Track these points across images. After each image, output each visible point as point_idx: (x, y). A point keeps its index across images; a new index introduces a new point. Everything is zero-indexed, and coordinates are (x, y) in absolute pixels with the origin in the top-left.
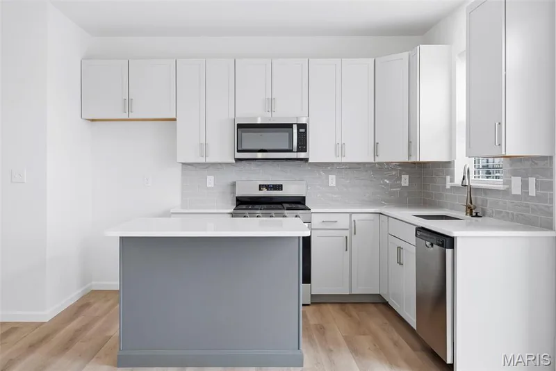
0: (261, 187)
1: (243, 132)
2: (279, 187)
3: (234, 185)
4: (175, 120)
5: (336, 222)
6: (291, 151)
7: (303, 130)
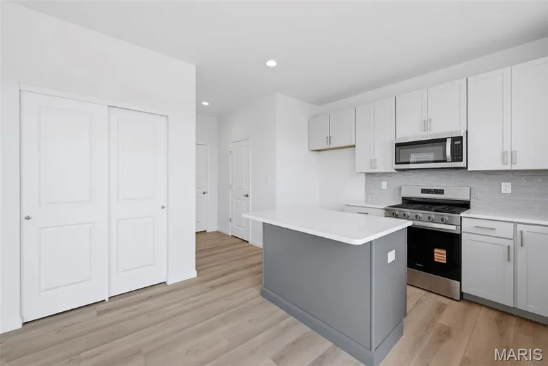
0: (423, 191)
1: (400, 149)
2: (441, 192)
3: (400, 188)
4: (354, 146)
5: (494, 229)
6: (446, 161)
7: (459, 142)
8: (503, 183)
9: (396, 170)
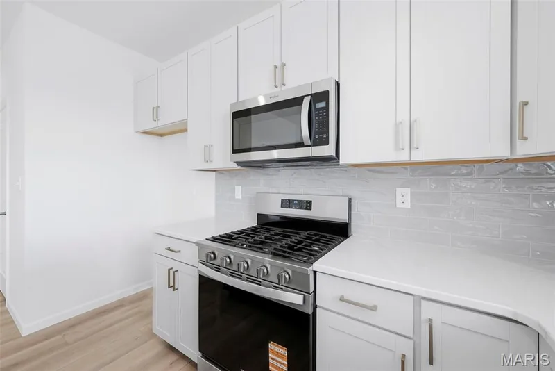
1: (238, 123)
2: (308, 205)
7: (323, 105)
8: (398, 190)
9: (238, 163)
